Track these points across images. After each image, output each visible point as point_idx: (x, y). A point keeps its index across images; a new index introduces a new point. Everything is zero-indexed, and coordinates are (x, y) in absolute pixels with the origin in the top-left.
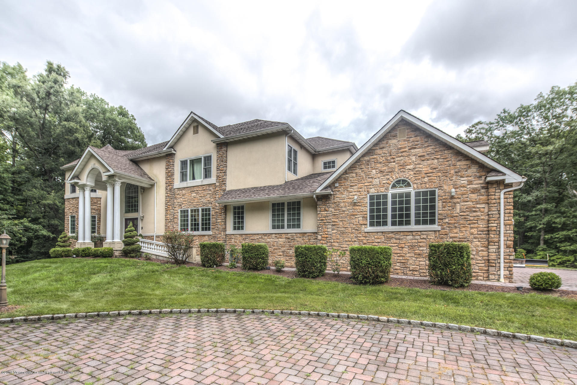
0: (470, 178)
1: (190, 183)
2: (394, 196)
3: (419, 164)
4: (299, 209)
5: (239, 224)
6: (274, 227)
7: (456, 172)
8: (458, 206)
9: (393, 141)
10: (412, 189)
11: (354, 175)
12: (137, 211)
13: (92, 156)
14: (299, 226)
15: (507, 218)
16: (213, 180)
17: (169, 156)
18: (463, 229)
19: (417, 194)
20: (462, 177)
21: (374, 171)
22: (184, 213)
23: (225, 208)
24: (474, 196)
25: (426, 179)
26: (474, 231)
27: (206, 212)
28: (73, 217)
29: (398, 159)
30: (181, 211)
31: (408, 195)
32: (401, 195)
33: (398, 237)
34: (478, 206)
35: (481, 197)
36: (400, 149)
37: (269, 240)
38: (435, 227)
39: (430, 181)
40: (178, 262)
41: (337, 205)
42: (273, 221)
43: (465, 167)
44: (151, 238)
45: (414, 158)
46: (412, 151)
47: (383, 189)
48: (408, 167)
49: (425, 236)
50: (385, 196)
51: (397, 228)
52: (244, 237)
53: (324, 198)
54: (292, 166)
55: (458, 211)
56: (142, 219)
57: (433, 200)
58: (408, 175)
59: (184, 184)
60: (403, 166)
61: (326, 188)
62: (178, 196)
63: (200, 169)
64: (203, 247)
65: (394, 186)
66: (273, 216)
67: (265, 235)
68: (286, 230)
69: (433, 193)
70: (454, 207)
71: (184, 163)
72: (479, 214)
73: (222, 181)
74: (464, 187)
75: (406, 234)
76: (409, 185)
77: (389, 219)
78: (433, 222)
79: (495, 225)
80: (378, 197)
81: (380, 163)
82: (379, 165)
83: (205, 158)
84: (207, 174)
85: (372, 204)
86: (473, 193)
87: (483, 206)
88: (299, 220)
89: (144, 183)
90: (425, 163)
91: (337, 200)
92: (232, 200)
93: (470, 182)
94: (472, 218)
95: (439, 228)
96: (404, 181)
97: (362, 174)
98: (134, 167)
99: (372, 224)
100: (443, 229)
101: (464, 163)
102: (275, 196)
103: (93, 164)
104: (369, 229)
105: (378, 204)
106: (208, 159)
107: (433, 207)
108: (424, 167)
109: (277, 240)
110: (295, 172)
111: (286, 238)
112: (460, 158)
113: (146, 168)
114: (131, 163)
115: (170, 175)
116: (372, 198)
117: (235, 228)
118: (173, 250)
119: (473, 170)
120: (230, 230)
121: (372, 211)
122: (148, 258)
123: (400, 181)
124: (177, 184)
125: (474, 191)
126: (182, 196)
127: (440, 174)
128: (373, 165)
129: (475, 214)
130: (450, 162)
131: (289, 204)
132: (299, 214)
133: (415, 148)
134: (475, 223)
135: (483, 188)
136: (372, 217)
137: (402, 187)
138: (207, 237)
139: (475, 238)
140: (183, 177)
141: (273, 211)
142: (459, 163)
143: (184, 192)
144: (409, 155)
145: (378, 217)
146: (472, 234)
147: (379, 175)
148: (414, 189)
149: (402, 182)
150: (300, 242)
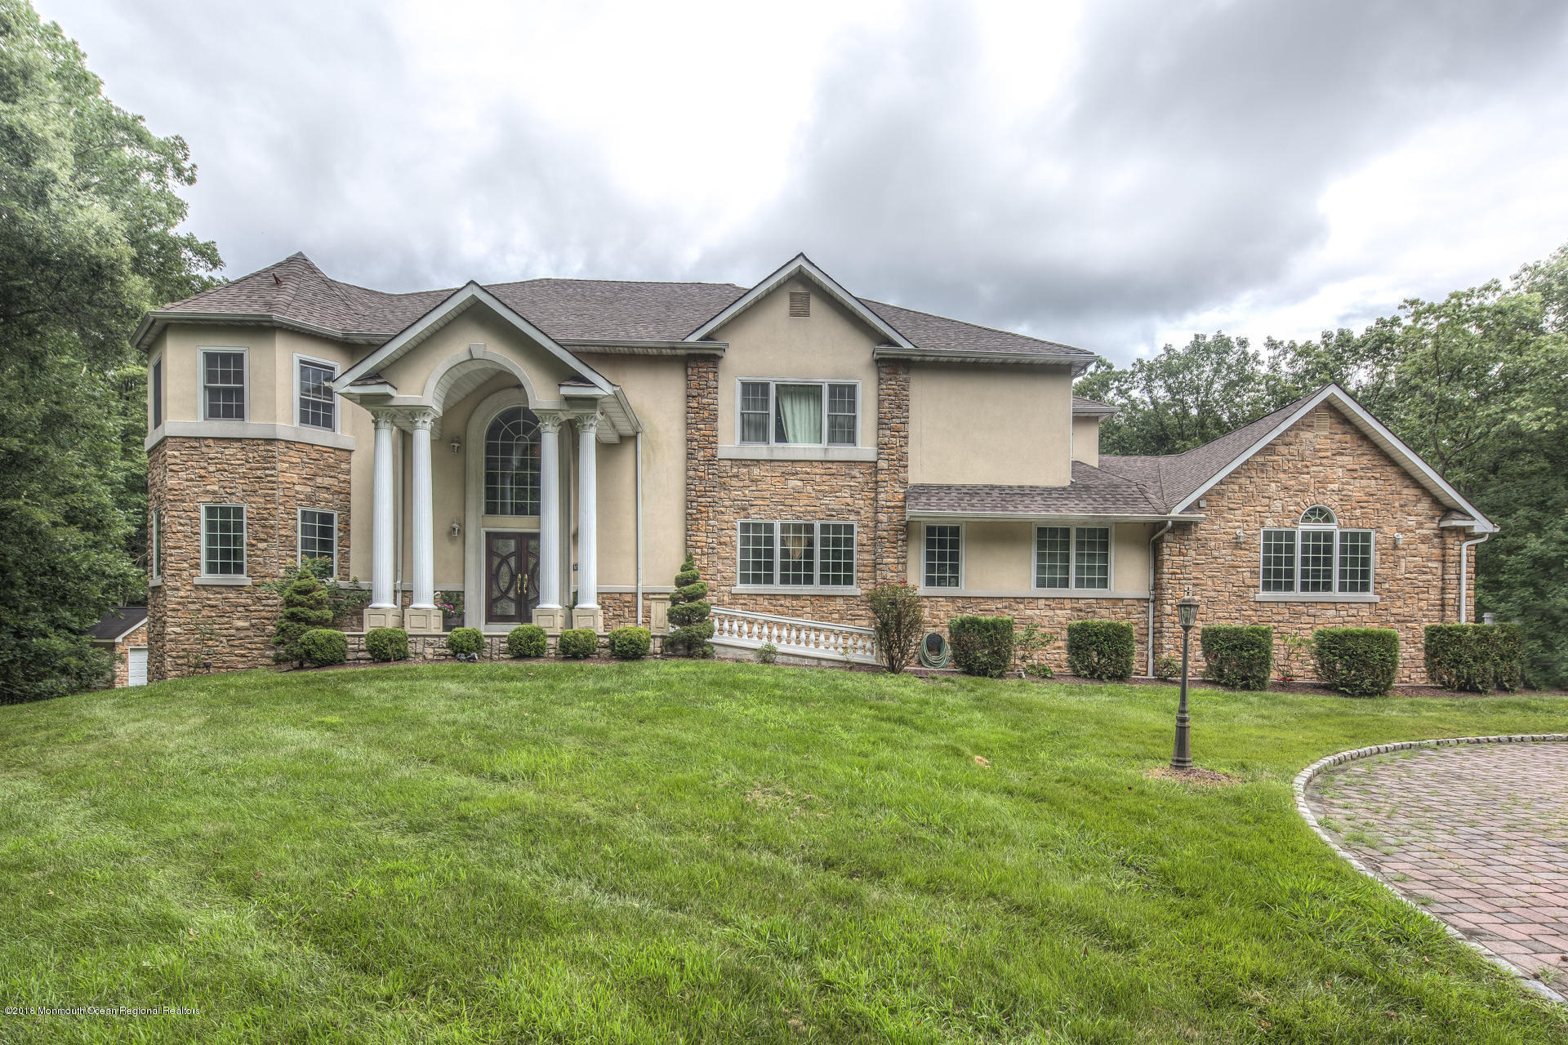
0: (1420, 518)
2: (1305, 535)
3: (1348, 483)
4: (1105, 546)
5: (943, 572)
6: (1041, 583)
7: (1401, 506)
8: (1403, 563)
9: (1306, 435)
10: (1336, 527)
11: (1236, 488)
14: (1104, 583)
16: (862, 451)
17: (701, 360)
18: (1409, 601)
19: (1344, 536)
20: (1409, 515)
21: (1273, 485)
22: (757, 532)
23: (907, 530)
24: (1423, 548)
25: (1358, 512)
26: (1423, 604)
27: (838, 535)
29: (1315, 468)
30: (745, 527)
31: (1329, 536)
32: (1316, 536)
33: (1312, 611)
34: (1430, 564)
35: (1434, 551)
36: (1320, 450)
37: (1028, 612)
38: (1370, 596)
39: (1364, 516)
41: (1203, 544)
42: (1041, 569)
43: (1414, 498)
44: (619, 598)
45: (1340, 472)
46: (1338, 458)
47: (1288, 522)
48: (1331, 486)
49: (1354, 612)
50: (1291, 536)
51: (1310, 596)
52: (960, 603)
53: (1183, 529)
55: (1403, 571)
57: (1366, 550)
58: (1331, 502)
59: (758, 451)
60: (1324, 482)
62: (734, 482)
63: (813, 416)
65: (1306, 519)
66: (1041, 557)
67: (1018, 600)
68: (1073, 591)
69: (1366, 537)
70: (1396, 566)
71: (749, 390)
72: (1430, 577)
74: (1412, 531)
75: (1326, 605)
76: (1328, 519)
77: (1298, 580)
78: (1365, 587)
79: (1453, 596)
80: (1279, 535)
81: (1284, 471)
82: (1281, 476)
83: (832, 387)
85: (1267, 548)
86: (1423, 542)
87: (1435, 565)
88: (1104, 570)
90: (1357, 483)
91: (1201, 534)
92: (921, 511)
93: (1420, 525)
94: (1421, 584)
95: (1377, 598)
96: (1322, 512)
97: (1251, 488)
99: (1267, 586)
100: (1382, 599)
101: (1413, 491)
102: (1036, 513)
104: (1263, 595)
105: (1278, 549)
106: (844, 395)
107: (1366, 562)
108: (1356, 490)
109: (1050, 613)
111: (1072, 609)
112: (1407, 482)
116: (1267, 535)
117: (930, 581)
119: (1424, 506)
120: (918, 586)
121: (1267, 561)
123: (1315, 509)
124: (733, 445)
125: (1424, 540)
126: (747, 482)
127: (1378, 506)
128: (1271, 474)
129: (1424, 577)
130: (1393, 488)
131: (1080, 531)
132: (1105, 558)
133: (1342, 454)
134: (1424, 592)
135: (1436, 536)
136: (1267, 572)
137: (1319, 521)
138: (840, 601)
139: (1424, 616)
141: (1041, 545)
142: (1405, 491)
143: (756, 471)
144: (1333, 465)
145: (1278, 573)
146: (1421, 609)
147: (1282, 495)
148: (1340, 526)
149: (1321, 513)
150: (1104, 617)
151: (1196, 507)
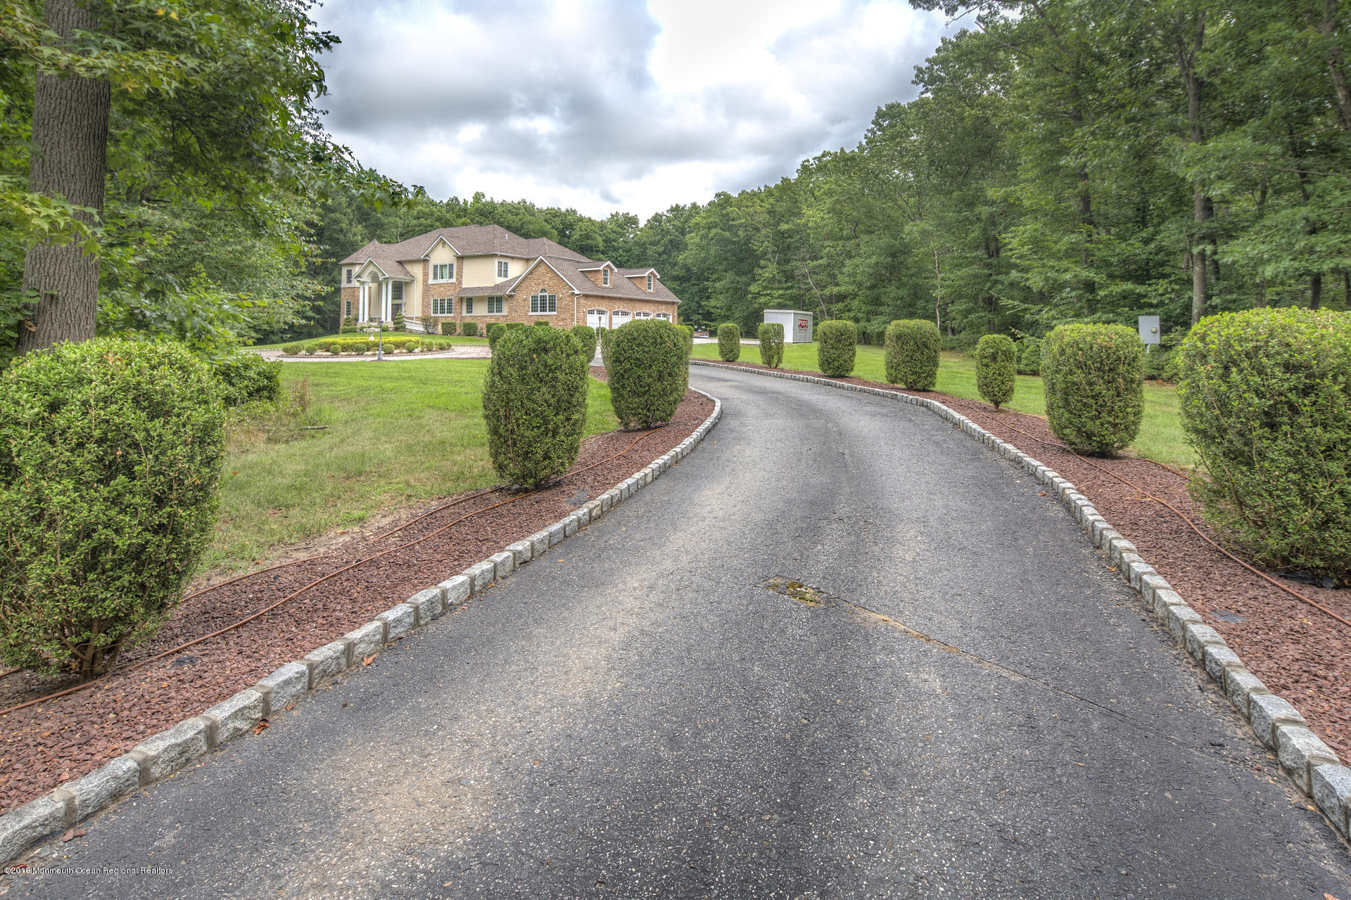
1: (440, 281)
2: (541, 296)
4: (501, 302)
5: (470, 309)
6: (488, 312)
8: (563, 303)
10: (547, 293)
11: (524, 284)
12: (400, 299)
13: (371, 263)
14: (501, 311)
15: (578, 309)
16: (454, 280)
17: (425, 261)
18: (565, 314)
19: (549, 296)
20: (564, 289)
21: (533, 283)
22: (435, 301)
23: (462, 299)
24: (568, 298)
25: (552, 289)
27: (450, 301)
28: (348, 303)
29: (542, 278)
30: (433, 300)
31: (546, 296)
32: (543, 296)
33: (542, 317)
34: (570, 303)
35: (571, 299)
36: (543, 273)
37: (486, 319)
38: (555, 313)
39: (554, 290)
40: (429, 333)
41: (517, 300)
42: (488, 308)
43: (565, 285)
44: (412, 318)
47: (536, 293)
48: (546, 283)
49: (551, 318)
50: (537, 297)
51: (542, 313)
52: (471, 318)
53: (511, 296)
54: (503, 271)
55: (563, 305)
56: (405, 304)
57: (555, 300)
58: (546, 287)
59: (435, 282)
60: (544, 282)
61: (511, 290)
62: (431, 290)
63: (446, 272)
64: (443, 324)
65: (541, 291)
66: (489, 305)
67: (483, 316)
68: (495, 314)
69: (555, 296)
71: (435, 267)
73: (460, 282)
74: (565, 294)
75: (545, 316)
77: (539, 309)
78: (555, 310)
80: (535, 297)
81: (535, 279)
82: (535, 281)
83: (449, 265)
84: (451, 276)
85: (532, 300)
88: (501, 308)
89: (408, 279)
91: (517, 298)
92: (466, 295)
94: (568, 309)
97: (528, 285)
98: (399, 268)
99: (532, 311)
100: (558, 314)
102: (490, 293)
103: (372, 269)
104: (531, 313)
105: (535, 300)
106: (451, 266)
107: (555, 303)
109: (489, 320)
110: (506, 276)
111: (495, 319)
112: (562, 280)
113: (409, 267)
114: (397, 264)
115: (426, 275)
116: (532, 297)
117: (467, 312)
118: (426, 326)
119: (567, 287)
120: (464, 314)
121: (532, 304)
122: (411, 332)
124: (431, 281)
125: (569, 296)
126: (434, 290)
127: (557, 287)
128: (532, 280)
129: (569, 307)
130: (560, 282)
131: (497, 298)
132: (501, 305)
136: (532, 307)
137: (543, 292)
138: (448, 318)
139: (569, 318)
140: (435, 277)
141: (489, 302)
142: (563, 283)
143: (435, 287)
145: (535, 307)
146: (568, 316)
147: (535, 285)
149: (543, 290)
150: (502, 321)
151: (514, 290)
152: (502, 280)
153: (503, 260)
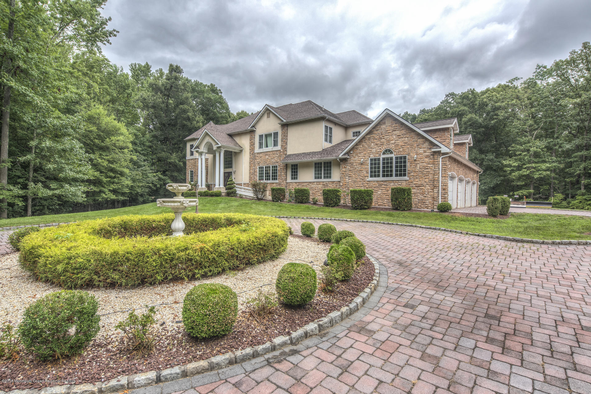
0: (425, 149)
1: (265, 149)
2: (384, 159)
3: (398, 140)
4: (330, 167)
5: (295, 176)
6: (316, 178)
7: (417, 146)
8: (418, 166)
9: (383, 126)
10: (393, 155)
11: (362, 146)
12: (231, 167)
13: (207, 134)
14: (330, 177)
15: (443, 173)
16: (279, 148)
17: (252, 132)
18: (421, 179)
19: (397, 158)
20: (420, 148)
21: (372, 144)
22: (261, 168)
23: (286, 166)
24: (427, 160)
25: (401, 150)
26: (426, 180)
27: (275, 168)
28: (192, 172)
29: (386, 137)
30: (259, 167)
31: (391, 158)
32: (387, 159)
33: (385, 183)
34: (429, 165)
35: (431, 160)
36: (387, 131)
37: (312, 186)
38: (406, 178)
39: (404, 151)
40: (259, 199)
41: (352, 164)
42: (315, 174)
43: (422, 142)
44: (240, 184)
45: (394, 137)
46: (394, 132)
47: (377, 155)
48: (392, 142)
49: (400, 184)
50: (379, 159)
51: (386, 179)
52: (298, 183)
53: (344, 160)
54: (329, 137)
55: (418, 168)
56: (235, 172)
57: (405, 162)
58: (392, 147)
59: (261, 150)
60: (389, 141)
61: (345, 154)
62: (257, 158)
63: (271, 141)
64: (273, 190)
65: (384, 153)
66: (315, 171)
67: (310, 183)
68: (323, 180)
69: (405, 157)
70: (416, 166)
71: (261, 136)
72: (429, 170)
73: (285, 148)
74: (421, 154)
75: (390, 182)
76: (392, 153)
77: (381, 174)
78: (405, 175)
79: (437, 177)
80: (375, 160)
81: (376, 139)
82: (375, 141)
83: (274, 133)
84: (275, 144)
85: (371, 164)
86: (426, 158)
87: (431, 165)
88: (330, 173)
89: (237, 149)
90: (401, 140)
91: (352, 161)
92: (291, 161)
93: (425, 152)
94: (425, 173)
95: (408, 179)
97: (366, 146)
98: (230, 139)
99: (371, 176)
100: (410, 179)
101: (422, 140)
102: (315, 159)
103: (207, 139)
104: (370, 179)
105: (375, 164)
106: (276, 134)
107: (405, 166)
108: (400, 142)
109: (317, 186)
110: (330, 142)
111: (323, 185)
112: (419, 137)
113: (237, 139)
114: (228, 137)
115: (252, 144)
116: (371, 160)
117: (292, 179)
118: (256, 192)
119: (426, 145)
120: (289, 180)
121: (371, 168)
122: (241, 197)
123: (387, 150)
124: (257, 150)
125: (427, 157)
126: (259, 158)
127: (408, 146)
128: (372, 141)
129: (427, 170)
130: (414, 140)
131: (325, 163)
132: (330, 170)
133: (395, 131)
134: (427, 176)
135: (432, 155)
136: (371, 172)
137: (388, 154)
138: (275, 184)
139: (427, 184)
140: (261, 146)
141: (315, 167)
142: (419, 140)
143: (261, 155)
144: (392, 135)
145: (375, 172)
146: (426, 182)
147: (376, 146)
148: (395, 155)
149: (389, 151)
150: (331, 187)
151: (348, 153)
152: (327, 145)
153: (330, 125)
